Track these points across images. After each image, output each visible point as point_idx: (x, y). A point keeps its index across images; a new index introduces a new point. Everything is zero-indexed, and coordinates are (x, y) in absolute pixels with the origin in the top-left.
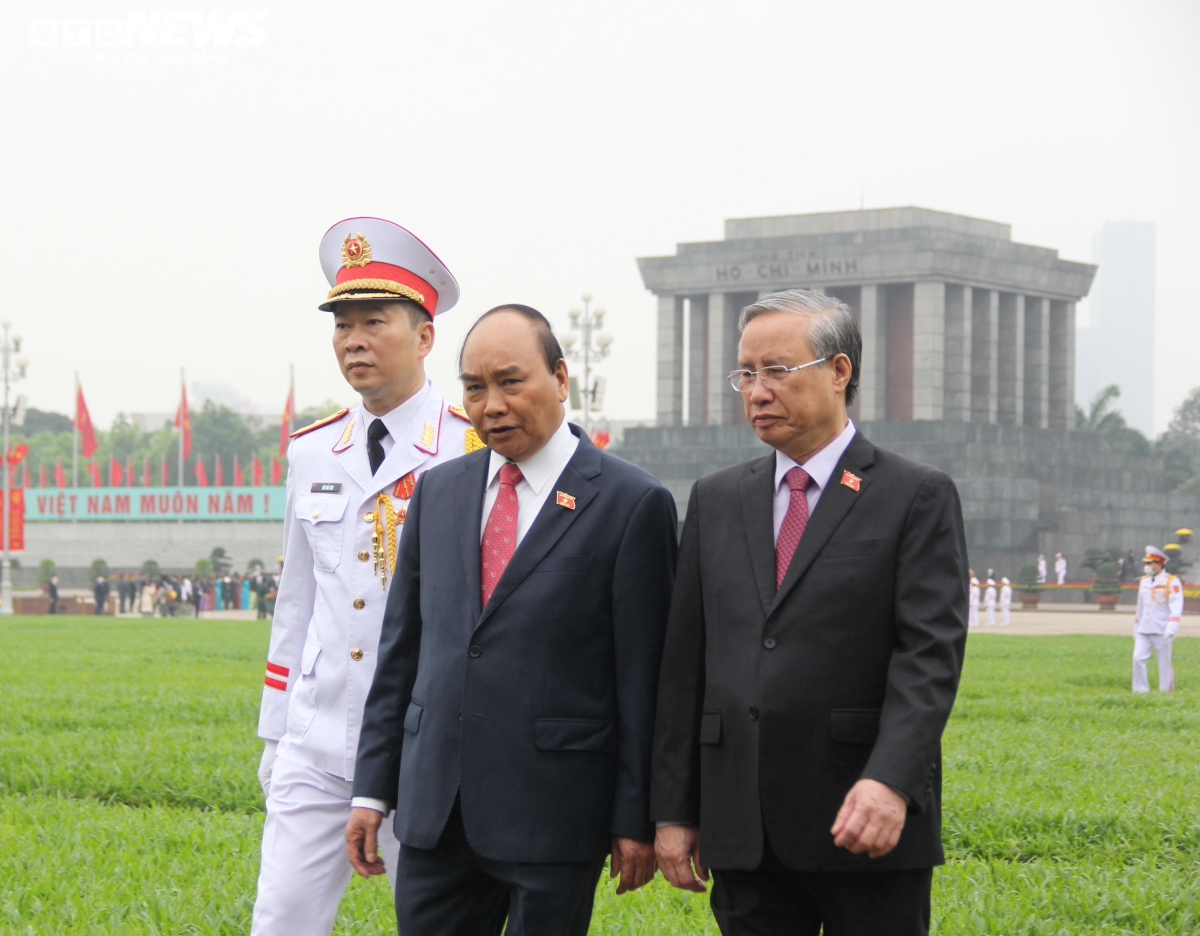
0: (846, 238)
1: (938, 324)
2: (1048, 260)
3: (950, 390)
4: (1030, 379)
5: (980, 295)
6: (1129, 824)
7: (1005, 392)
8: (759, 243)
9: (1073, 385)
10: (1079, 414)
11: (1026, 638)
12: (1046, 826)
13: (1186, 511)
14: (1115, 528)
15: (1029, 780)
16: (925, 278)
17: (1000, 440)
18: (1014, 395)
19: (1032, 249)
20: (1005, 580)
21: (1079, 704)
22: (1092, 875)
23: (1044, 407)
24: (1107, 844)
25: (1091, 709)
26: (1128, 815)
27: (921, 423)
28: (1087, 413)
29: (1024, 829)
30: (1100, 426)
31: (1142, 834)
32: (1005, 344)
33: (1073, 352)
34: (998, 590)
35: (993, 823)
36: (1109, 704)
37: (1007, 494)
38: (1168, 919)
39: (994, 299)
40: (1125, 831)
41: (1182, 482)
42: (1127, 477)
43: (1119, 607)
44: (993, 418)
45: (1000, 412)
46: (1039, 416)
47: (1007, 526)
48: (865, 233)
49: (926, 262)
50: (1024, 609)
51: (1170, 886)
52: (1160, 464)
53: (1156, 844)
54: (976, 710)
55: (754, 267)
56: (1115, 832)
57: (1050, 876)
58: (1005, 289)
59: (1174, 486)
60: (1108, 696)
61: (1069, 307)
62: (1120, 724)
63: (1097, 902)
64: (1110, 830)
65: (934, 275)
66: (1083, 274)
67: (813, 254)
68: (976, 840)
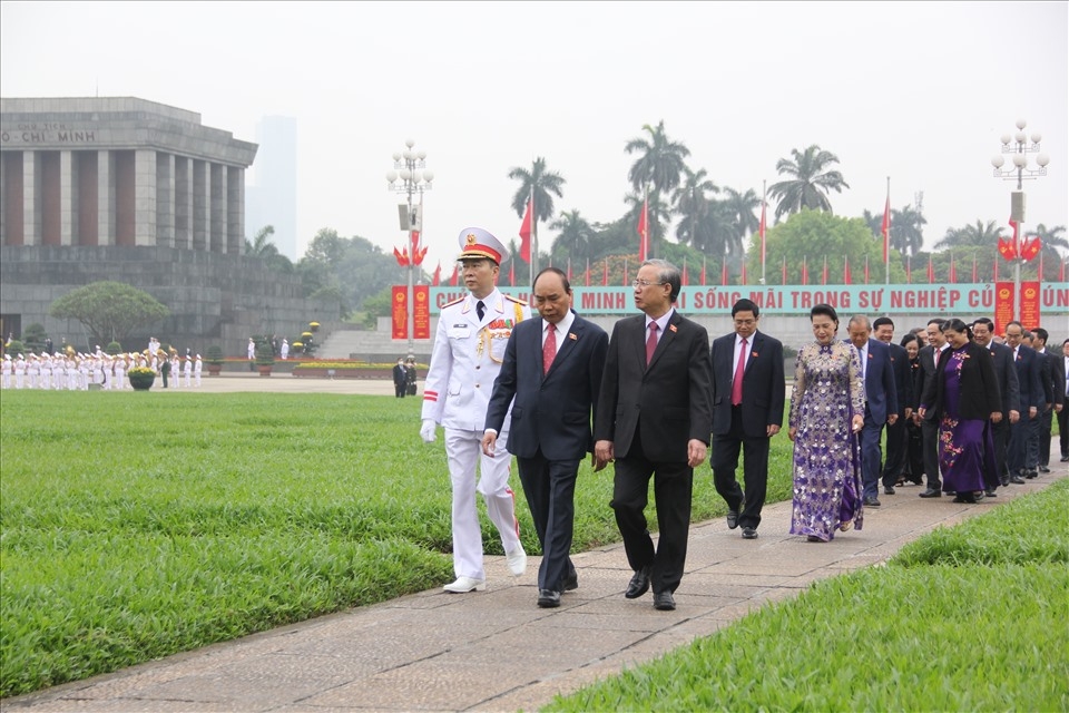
0: (87, 117)
1: (153, 179)
2: (225, 139)
3: (161, 226)
4: (215, 220)
5: (180, 161)
6: (267, 510)
7: (198, 228)
8: (23, 116)
9: (243, 225)
10: (248, 244)
11: (211, 394)
12: (213, 514)
13: (316, 310)
14: (271, 321)
15: (204, 484)
16: (143, 147)
17: (195, 261)
18: (204, 231)
19: (216, 131)
20: (198, 356)
21: (242, 436)
22: (238, 542)
23: (225, 239)
24: (252, 524)
25: (248, 439)
26: (266, 505)
27: (141, 247)
28: (253, 245)
29: (198, 516)
30: (261, 253)
31: (274, 516)
32: (198, 195)
33: (243, 202)
34: (193, 363)
35: (178, 513)
36: (261, 435)
37: (199, 298)
38: (284, 567)
39: (190, 164)
40: (264, 514)
41: (313, 291)
42: (279, 288)
43: (272, 374)
44: (190, 246)
45: (195, 241)
46: (221, 245)
47: (199, 319)
48: (99, 114)
49: (143, 136)
50: (210, 376)
51: (287, 547)
52: (300, 278)
53: (283, 522)
54: (173, 441)
55: (20, 134)
56: (257, 515)
57: (212, 543)
58: (197, 157)
59: (309, 294)
60: (261, 431)
61: (240, 171)
62: (266, 449)
63: (240, 558)
64: (254, 515)
65: (148, 146)
66: (249, 149)
67: (62, 127)
68: (166, 524)
